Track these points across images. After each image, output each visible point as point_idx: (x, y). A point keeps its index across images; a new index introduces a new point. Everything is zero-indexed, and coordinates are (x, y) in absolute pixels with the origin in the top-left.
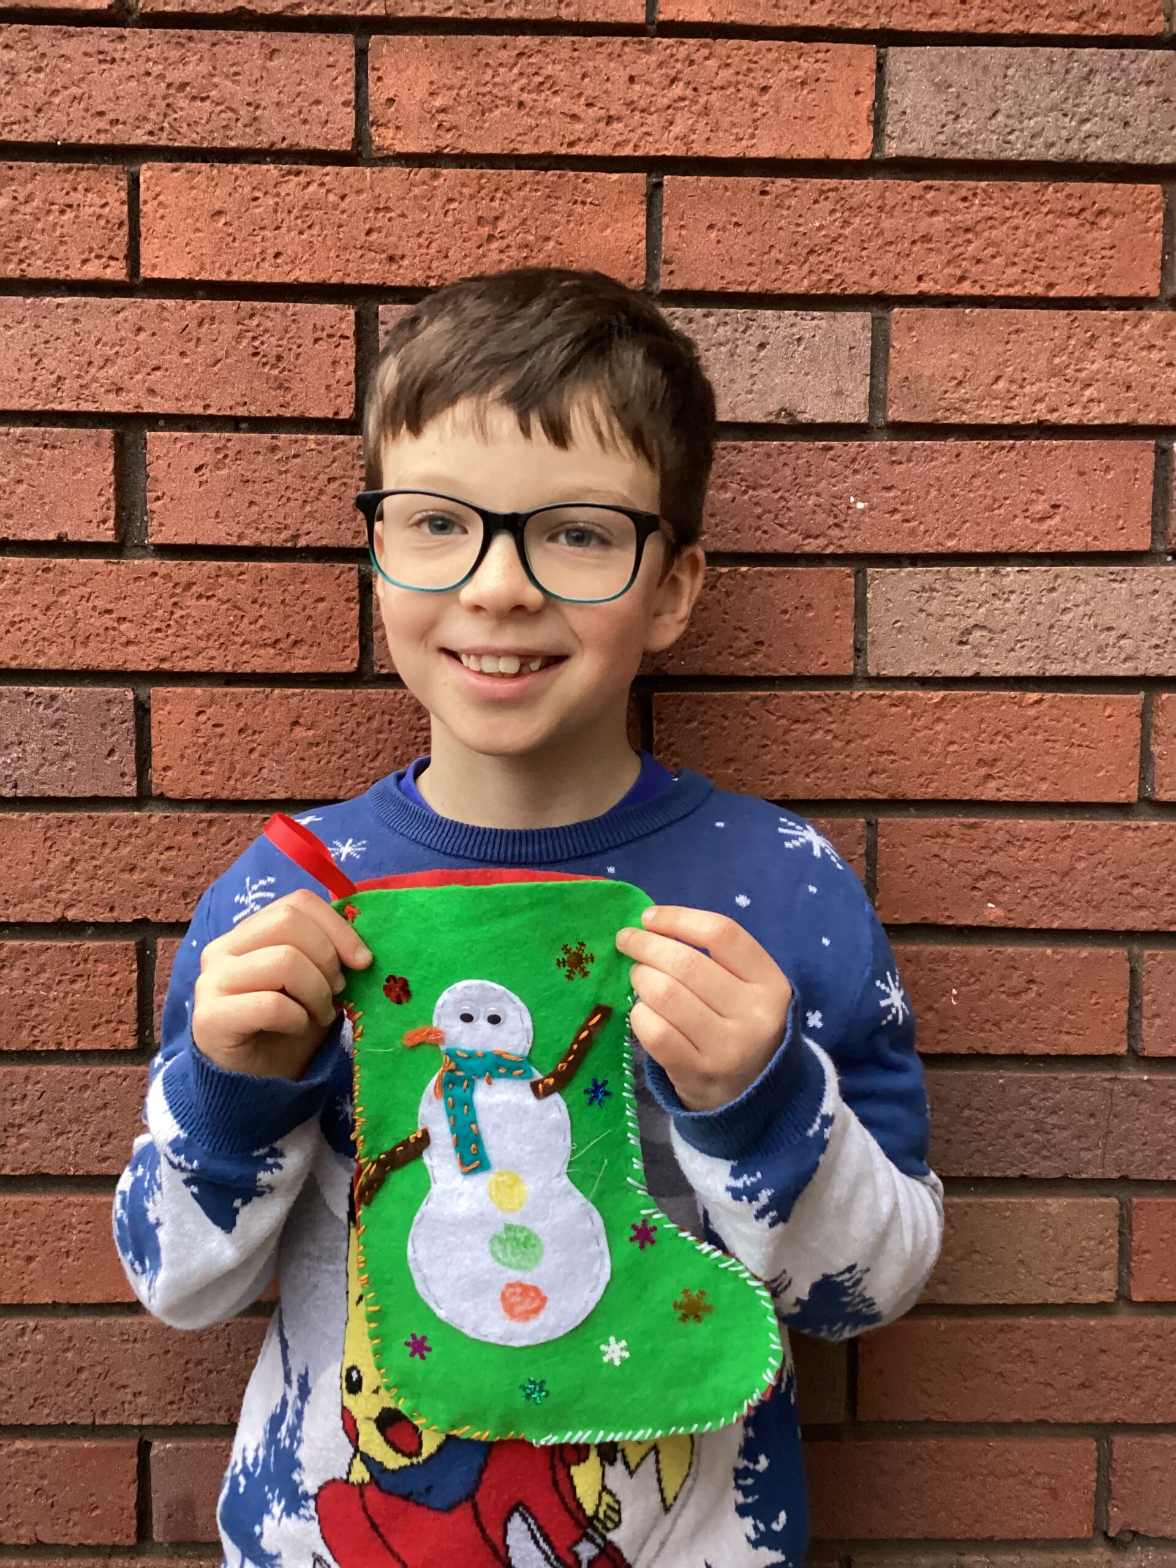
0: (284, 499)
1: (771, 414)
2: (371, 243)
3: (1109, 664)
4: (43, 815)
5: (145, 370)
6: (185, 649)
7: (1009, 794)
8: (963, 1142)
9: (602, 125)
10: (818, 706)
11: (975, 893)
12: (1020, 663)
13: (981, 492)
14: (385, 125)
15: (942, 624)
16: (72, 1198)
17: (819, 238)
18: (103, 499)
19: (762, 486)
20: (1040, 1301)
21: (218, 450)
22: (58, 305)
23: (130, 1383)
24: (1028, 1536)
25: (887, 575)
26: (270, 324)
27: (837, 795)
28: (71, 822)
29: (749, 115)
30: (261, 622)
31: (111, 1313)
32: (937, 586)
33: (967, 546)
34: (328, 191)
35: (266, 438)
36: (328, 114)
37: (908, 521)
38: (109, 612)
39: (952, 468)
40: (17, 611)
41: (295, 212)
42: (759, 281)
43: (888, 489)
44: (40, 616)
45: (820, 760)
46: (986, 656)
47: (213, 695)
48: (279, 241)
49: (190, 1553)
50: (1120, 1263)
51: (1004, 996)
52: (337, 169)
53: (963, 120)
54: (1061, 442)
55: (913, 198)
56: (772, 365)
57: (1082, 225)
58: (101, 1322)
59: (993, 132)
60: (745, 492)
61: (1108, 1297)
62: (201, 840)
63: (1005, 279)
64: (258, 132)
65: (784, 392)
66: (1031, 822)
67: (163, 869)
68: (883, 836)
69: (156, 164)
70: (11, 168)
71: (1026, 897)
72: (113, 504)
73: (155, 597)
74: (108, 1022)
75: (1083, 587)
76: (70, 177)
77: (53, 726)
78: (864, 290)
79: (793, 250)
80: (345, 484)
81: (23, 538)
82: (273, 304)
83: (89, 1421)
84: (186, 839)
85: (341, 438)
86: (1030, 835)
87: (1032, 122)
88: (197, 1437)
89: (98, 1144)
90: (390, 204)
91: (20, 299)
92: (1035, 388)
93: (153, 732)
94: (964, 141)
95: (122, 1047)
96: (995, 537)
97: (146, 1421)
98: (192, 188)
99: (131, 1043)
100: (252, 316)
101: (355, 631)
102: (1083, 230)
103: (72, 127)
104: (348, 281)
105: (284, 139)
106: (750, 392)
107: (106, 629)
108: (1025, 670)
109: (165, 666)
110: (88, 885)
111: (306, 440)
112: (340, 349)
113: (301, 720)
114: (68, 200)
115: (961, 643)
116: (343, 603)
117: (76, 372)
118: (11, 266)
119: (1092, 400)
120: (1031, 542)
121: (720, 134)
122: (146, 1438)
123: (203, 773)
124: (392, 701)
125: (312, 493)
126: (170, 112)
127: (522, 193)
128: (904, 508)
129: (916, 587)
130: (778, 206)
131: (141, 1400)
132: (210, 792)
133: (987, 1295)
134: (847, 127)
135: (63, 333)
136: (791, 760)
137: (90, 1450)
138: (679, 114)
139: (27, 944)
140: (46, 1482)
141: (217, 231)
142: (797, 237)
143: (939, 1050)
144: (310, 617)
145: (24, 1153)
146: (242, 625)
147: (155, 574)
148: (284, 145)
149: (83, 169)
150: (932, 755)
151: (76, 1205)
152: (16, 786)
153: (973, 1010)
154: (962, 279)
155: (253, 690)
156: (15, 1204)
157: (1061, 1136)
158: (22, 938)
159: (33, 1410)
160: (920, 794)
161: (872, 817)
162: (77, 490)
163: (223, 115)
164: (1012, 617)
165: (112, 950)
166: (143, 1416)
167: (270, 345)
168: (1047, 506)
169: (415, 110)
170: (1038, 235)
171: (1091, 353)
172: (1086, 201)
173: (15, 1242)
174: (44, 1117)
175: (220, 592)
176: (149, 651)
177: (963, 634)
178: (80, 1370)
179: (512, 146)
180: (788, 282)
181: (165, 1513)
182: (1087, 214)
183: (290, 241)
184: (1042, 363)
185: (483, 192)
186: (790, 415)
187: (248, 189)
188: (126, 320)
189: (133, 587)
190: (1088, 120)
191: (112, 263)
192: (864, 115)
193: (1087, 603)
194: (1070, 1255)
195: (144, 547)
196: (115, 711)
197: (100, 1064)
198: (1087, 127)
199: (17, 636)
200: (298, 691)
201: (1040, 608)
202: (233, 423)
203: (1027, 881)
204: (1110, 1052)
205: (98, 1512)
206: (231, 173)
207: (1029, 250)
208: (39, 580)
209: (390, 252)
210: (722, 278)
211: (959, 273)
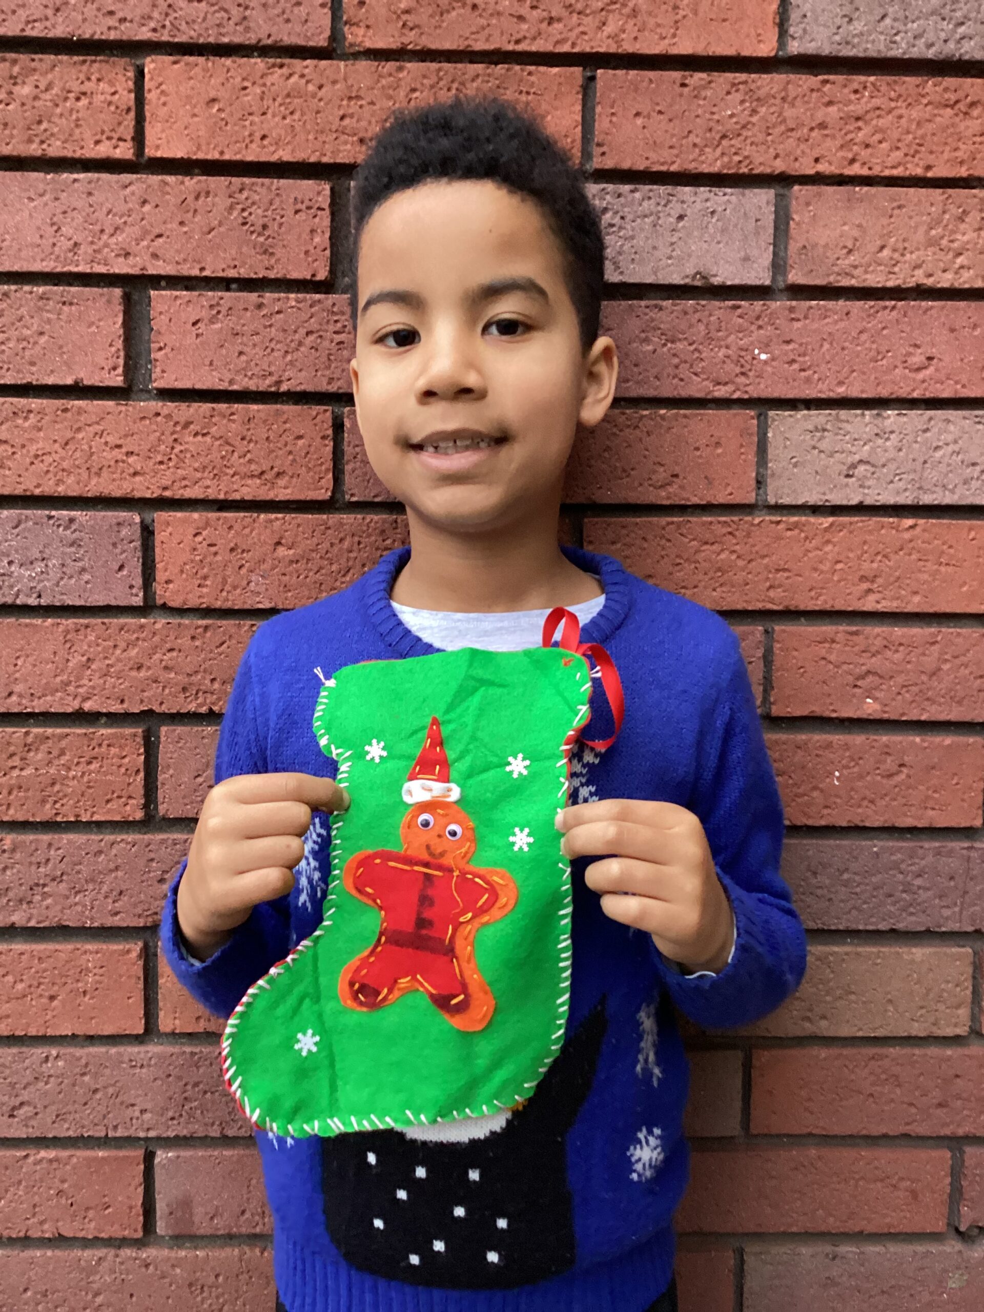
0: (269, 350)
1: (687, 277)
2: (345, 127)
3: (973, 495)
4: (64, 621)
5: (149, 237)
6: (184, 479)
7: (886, 606)
8: (842, 901)
9: (545, 24)
10: (725, 530)
11: (857, 690)
12: (898, 493)
13: (867, 345)
14: (356, 24)
15: (832, 460)
16: (88, 947)
17: (731, 124)
18: (113, 349)
19: (680, 340)
20: (906, 1034)
21: (211, 306)
22: (75, 180)
23: (138, 1101)
24: (892, 1231)
25: (785, 417)
26: (257, 197)
27: (739, 607)
28: (87, 627)
29: (672, 18)
30: (249, 456)
31: (122, 1044)
32: (828, 427)
33: (855, 392)
34: (308, 82)
35: (253, 297)
36: (308, 14)
37: (804, 370)
38: (119, 446)
39: (841, 325)
40: (40, 445)
41: (279, 100)
42: (678, 161)
43: (788, 342)
44: (60, 450)
45: (726, 576)
46: (869, 488)
47: (208, 519)
48: (264, 126)
49: (188, 1245)
50: (973, 1002)
51: (879, 778)
52: (315, 62)
53: (855, 23)
54: (935, 303)
55: (812, 90)
56: (689, 235)
57: (957, 115)
58: (113, 1050)
59: (882, 33)
60: (665, 345)
61: (962, 1031)
62: (197, 643)
63: (890, 161)
64: (247, 29)
65: (698, 257)
66: (905, 630)
67: (166, 668)
68: (778, 642)
69: (159, 57)
70: (33, 60)
71: (899, 693)
72: (122, 354)
73: (158, 434)
74: (119, 797)
75: (951, 427)
76: (85, 68)
77: (72, 545)
78: (768, 171)
79: (708, 135)
80: (321, 337)
81: (44, 382)
82: (260, 180)
83: (103, 1134)
84: (185, 642)
85: (317, 296)
86: (904, 641)
87: (915, 25)
88: (194, 1147)
89: (110, 901)
90: (362, 93)
91: (42, 175)
92: (914, 256)
93: (157, 550)
94: (856, 40)
95: (131, 819)
96: (878, 384)
97: (152, 1134)
98: (191, 78)
99: (139, 815)
100: (241, 191)
101: (330, 464)
102: (957, 119)
103: (87, 24)
104: (325, 160)
105: (269, 36)
106: (670, 258)
107: (117, 461)
108: (902, 500)
109: (167, 494)
110: (102, 681)
111: (288, 298)
112: (317, 220)
113: (283, 541)
114: (83, 88)
115: (848, 476)
116: (319, 440)
117: (90, 239)
118: (34, 146)
119: (962, 267)
120: (909, 389)
121: (646, 33)
122: (150, 1148)
123: (199, 586)
124: (360, 525)
125: (293, 345)
126: (170, 11)
127: (475, 85)
128: (801, 359)
129: (811, 427)
130: (696, 97)
131: (147, 1116)
132: (205, 602)
133: (860, 1029)
134: (756, 27)
135: (79, 204)
136: (701, 577)
137: (103, 1158)
138: (611, 16)
139: (50, 731)
140: (66, 1185)
141: (211, 116)
142: (712, 124)
143: (823, 823)
144: (290, 453)
145: (47, 908)
146: (233, 459)
147: (158, 414)
148: (269, 42)
149: (95, 61)
150: (822, 572)
151: (91, 953)
152: (39, 596)
153: (852, 789)
154: (852, 161)
155: (242, 514)
156: (39, 952)
157: (923, 895)
158: (45, 726)
159: (56, 1125)
160: (811, 606)
161: (769, 626)
162: (91, 342)
163: (217, 15)
164: (892, 454)
165: (123, 736)
166: (148, 1129)
167: (257, 216)
168: (923, 358)
169: (383, 11)
170: (919, 124)
171: (963, 226)
172: (961, 95)
173: (40, 984)
174: (64, 878)
175: (213, 430)
176: (154, 480)
177: (849, 468)
178: (96, 1091)
179: (466, 43)
180: (703, 162)
181: (167, 1211)
182: (962, 106)
183: (274, 125)
184: (920, 236)
185: (441, 84)
186: (704, 278)
187: (239, 79)
188: (133, 194)
189: (140, 425)
190: (962, 24)
191: (121, 144)
192: (771, 17)
193: (956, 442)
194: (931, 995)
195: (149, 391)
196: (125, 532)
197: (112, 833)
198: (962, 30)
199: (40, 467)
200: (280, 516)
201: (916, 446)
202: (225, 283)
203: (900, 679)
204: (968, 824)
205: (110, 1210)
206: (223, 65)
207: (911, 136)
208: (58, 419)
209: (361, 135)
210: (647, 158)
211: (850, 156)
